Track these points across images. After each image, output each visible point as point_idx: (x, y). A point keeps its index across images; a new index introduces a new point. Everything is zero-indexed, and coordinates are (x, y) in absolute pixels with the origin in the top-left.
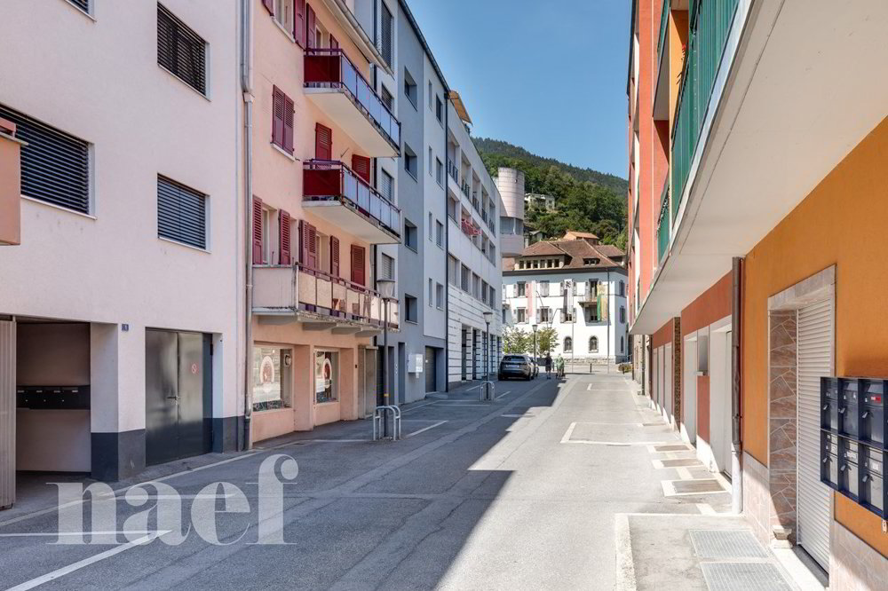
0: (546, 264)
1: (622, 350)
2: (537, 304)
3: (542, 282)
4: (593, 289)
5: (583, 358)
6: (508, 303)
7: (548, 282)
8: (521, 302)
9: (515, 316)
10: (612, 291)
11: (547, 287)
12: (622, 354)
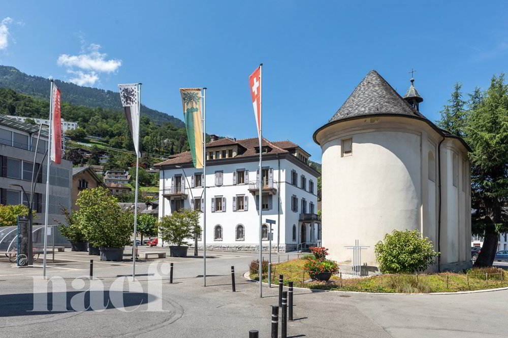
0: (220, 155)
1: (294, 238)
2: (212, 193)
3: (216, 172)
4: (265, 178)
5: (254, 246)
6: (186, 192)
7: (222, 172)
8: (197, 192)
9: (192, 206)
10: (283, 179)
11: (221, 176)
12: (294, 243)
